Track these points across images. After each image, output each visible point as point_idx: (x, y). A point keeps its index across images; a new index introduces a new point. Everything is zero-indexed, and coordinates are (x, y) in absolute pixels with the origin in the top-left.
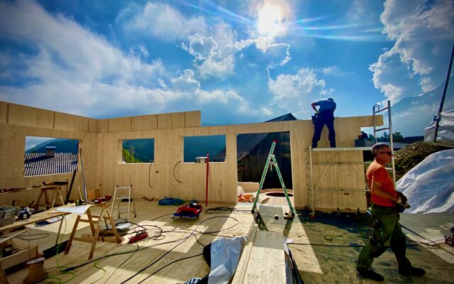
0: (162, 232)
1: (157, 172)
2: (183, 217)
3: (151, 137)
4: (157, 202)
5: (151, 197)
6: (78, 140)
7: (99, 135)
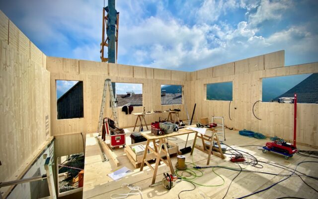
0: (257, 161)
1: (236, 108)
2: (271, 151)
3: (230, 80)
4: (238, 132)
5: (231, 127)
6: (181, 86)
7: (192, 82)
